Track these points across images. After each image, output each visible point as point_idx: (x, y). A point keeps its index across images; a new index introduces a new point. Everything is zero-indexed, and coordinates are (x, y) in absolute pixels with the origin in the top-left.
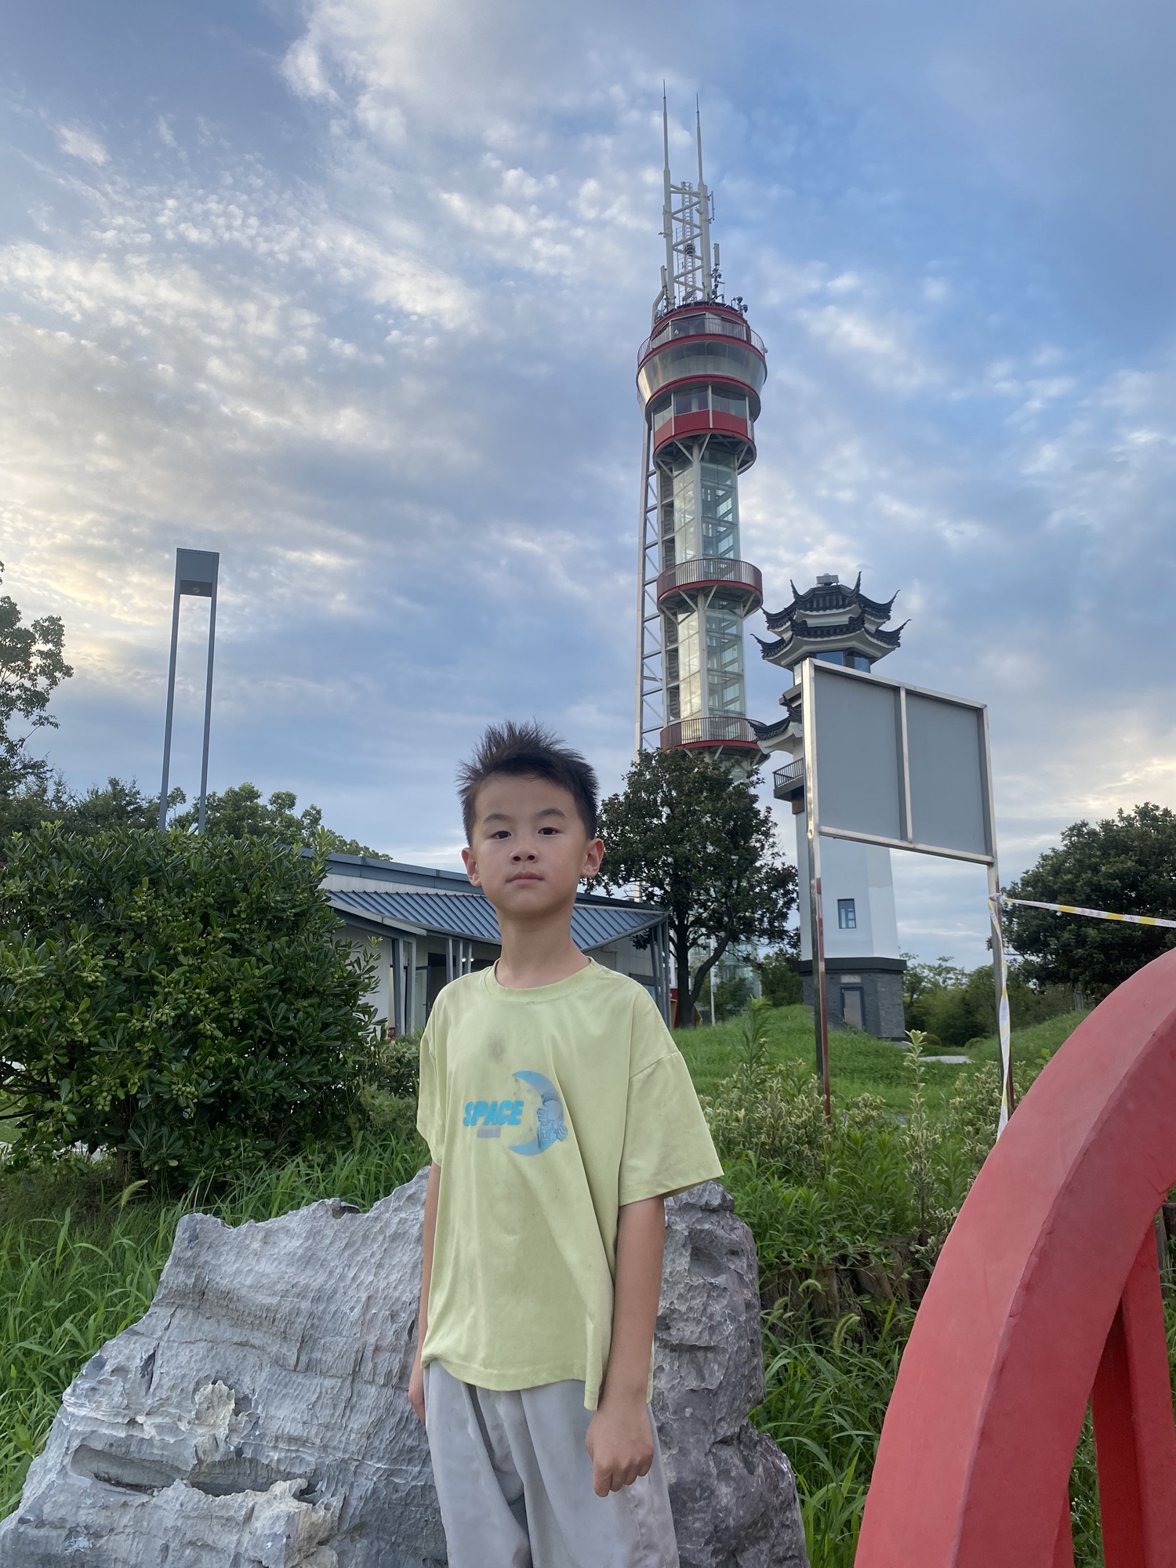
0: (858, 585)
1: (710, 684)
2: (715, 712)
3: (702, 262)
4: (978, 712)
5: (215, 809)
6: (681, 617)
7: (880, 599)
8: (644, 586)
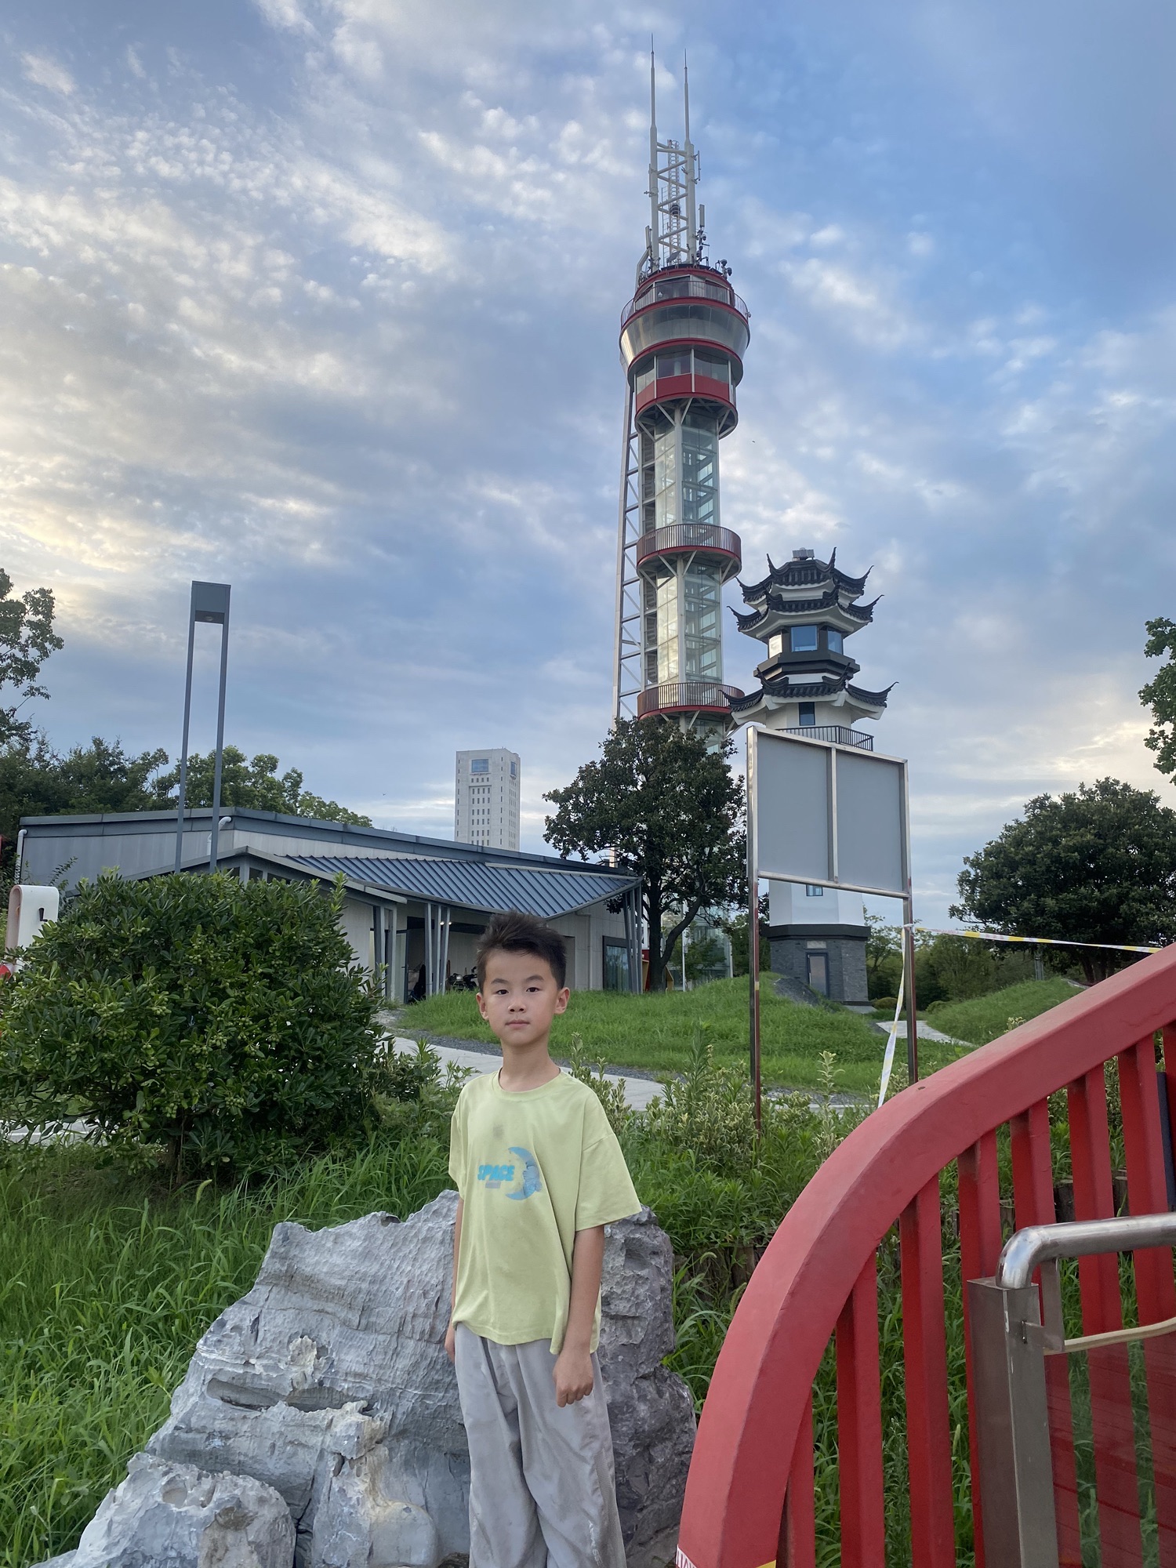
0: (833, 560)
1: (687, 648)
2: (692, 678)
3: (687, 223)
4: (900, 766)
5: (196, 770)
6: (660, 581)
7: (856, 574)
8: (624, 549)
